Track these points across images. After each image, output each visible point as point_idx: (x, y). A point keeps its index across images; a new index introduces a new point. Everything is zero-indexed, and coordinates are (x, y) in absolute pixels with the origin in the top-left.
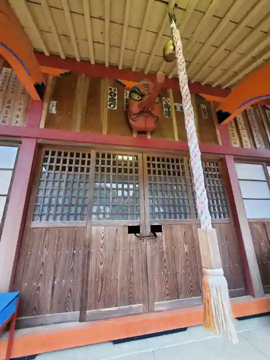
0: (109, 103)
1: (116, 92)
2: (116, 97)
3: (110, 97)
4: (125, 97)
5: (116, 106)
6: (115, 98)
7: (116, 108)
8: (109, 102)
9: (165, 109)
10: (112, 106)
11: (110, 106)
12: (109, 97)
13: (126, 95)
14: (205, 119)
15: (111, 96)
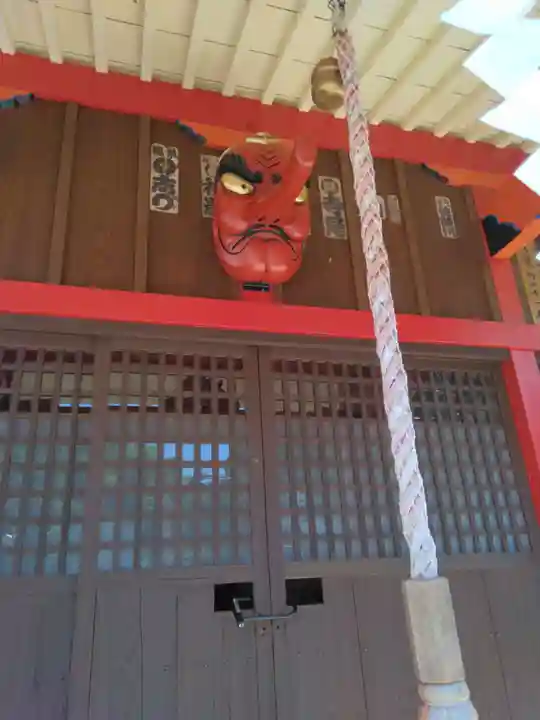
0: (153, 195)
1: (175, 161)
2: (175, 176)
3: (157, 175)
4: (204, 176)
5: (176, 203)
6: (171, 177)
7: (174, 211)
8: (154, 191)
9: (325, 213)
10: (163, 202)
11: (156, 202)
12: (155, 174)
13: (207, 168)
14: (451, 240)
15: (160, 170)
